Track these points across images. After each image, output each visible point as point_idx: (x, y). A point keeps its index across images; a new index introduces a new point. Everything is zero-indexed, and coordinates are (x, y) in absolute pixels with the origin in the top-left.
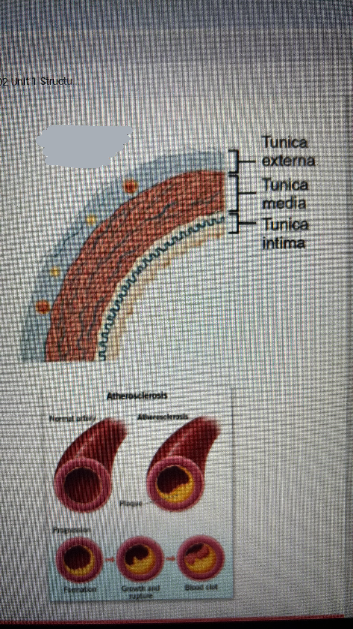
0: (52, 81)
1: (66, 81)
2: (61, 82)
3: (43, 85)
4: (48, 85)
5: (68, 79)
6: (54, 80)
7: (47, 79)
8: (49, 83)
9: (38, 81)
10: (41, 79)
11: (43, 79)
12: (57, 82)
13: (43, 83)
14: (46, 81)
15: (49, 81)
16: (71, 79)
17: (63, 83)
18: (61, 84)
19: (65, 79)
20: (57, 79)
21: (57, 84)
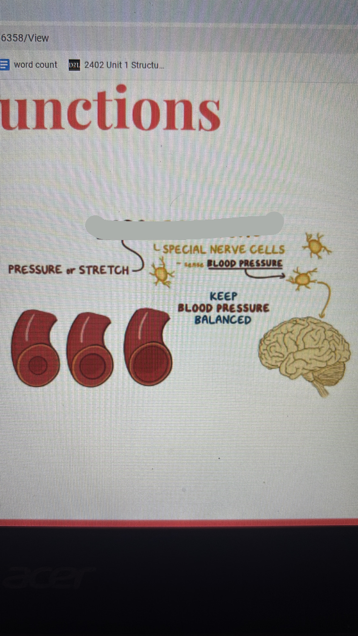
0: (141, 65)
1: (154, 65)
2: (149, 66)
3: (134, 68)
4: (138, 68)
5: (155, 64)
6: (143, 64)
7: (137, 64)
8: (139, 67)
9: (130, 65)
10: (132, 63)
11: (134, 63)
12: (145, 66)
13: (134, 67)
14: (136, 65)
15: (139, 65)
16: (158, 64)
17: (151, 67)
18: (149, 68)
19: (152, 64)
20: (146, 64)
21: (145, 67)
